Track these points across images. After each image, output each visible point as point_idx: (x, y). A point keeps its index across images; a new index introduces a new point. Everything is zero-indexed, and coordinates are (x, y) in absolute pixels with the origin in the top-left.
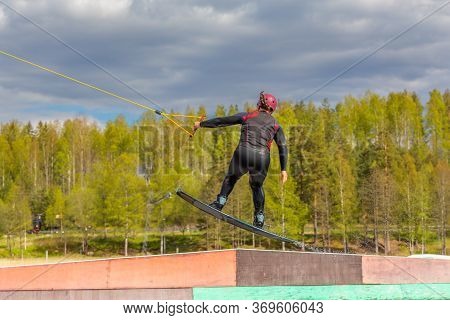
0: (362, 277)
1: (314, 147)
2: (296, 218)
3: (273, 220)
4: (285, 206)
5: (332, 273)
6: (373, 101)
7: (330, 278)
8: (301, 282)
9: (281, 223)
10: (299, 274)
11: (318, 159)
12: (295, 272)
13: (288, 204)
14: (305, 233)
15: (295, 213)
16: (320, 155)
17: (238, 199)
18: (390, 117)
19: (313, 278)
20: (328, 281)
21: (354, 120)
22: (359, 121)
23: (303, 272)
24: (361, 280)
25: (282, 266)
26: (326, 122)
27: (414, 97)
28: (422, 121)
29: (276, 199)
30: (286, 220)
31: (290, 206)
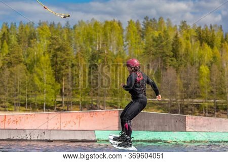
0: (186, 127)
1: (64, 50)
2: (53, 91)
3: (39, 92)
4: (47, 83)
5: (170, 125)
6: (96, 24)
7: (169, 127)
8: (154, 129)
9: (44, 94)
10: (152, 125)
11: (66, 57)
12: (150, 123)
13: (48, 82)
14: (57, 100)
15: (52, 88)
16: (68, 55)
17: (19, 78)
18: (105, 35)
19: (160, 127)
20: (167, 129)
21: (84, 35)
22: (88, 36)
23: (154, 123)
24: (186, 129)
26: (68, 35)
27: (119, 24)
28: (123, 38)
29: (41, 79)
30: (47, 92)
31: (50, 84)
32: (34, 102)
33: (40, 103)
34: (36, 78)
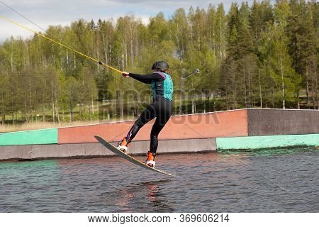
1: (305, 32)
2: (293, 85)
3: (276, 87)
4: (285, 77)
8: (297, 132)
9: (282, 89)
10: (294, 126)
11: (308, 41)
14: (300, 96)
15: (292, 82)
16: (310, 37)
17: (249, 72)
19: (305, 128)
20: (316, 131)
25: (281, 120)
29: (277, 72)
30: (285, 87)
31: (288, 76)
32: (270, 100)
33: (277, 101)
34: (271, 71)
